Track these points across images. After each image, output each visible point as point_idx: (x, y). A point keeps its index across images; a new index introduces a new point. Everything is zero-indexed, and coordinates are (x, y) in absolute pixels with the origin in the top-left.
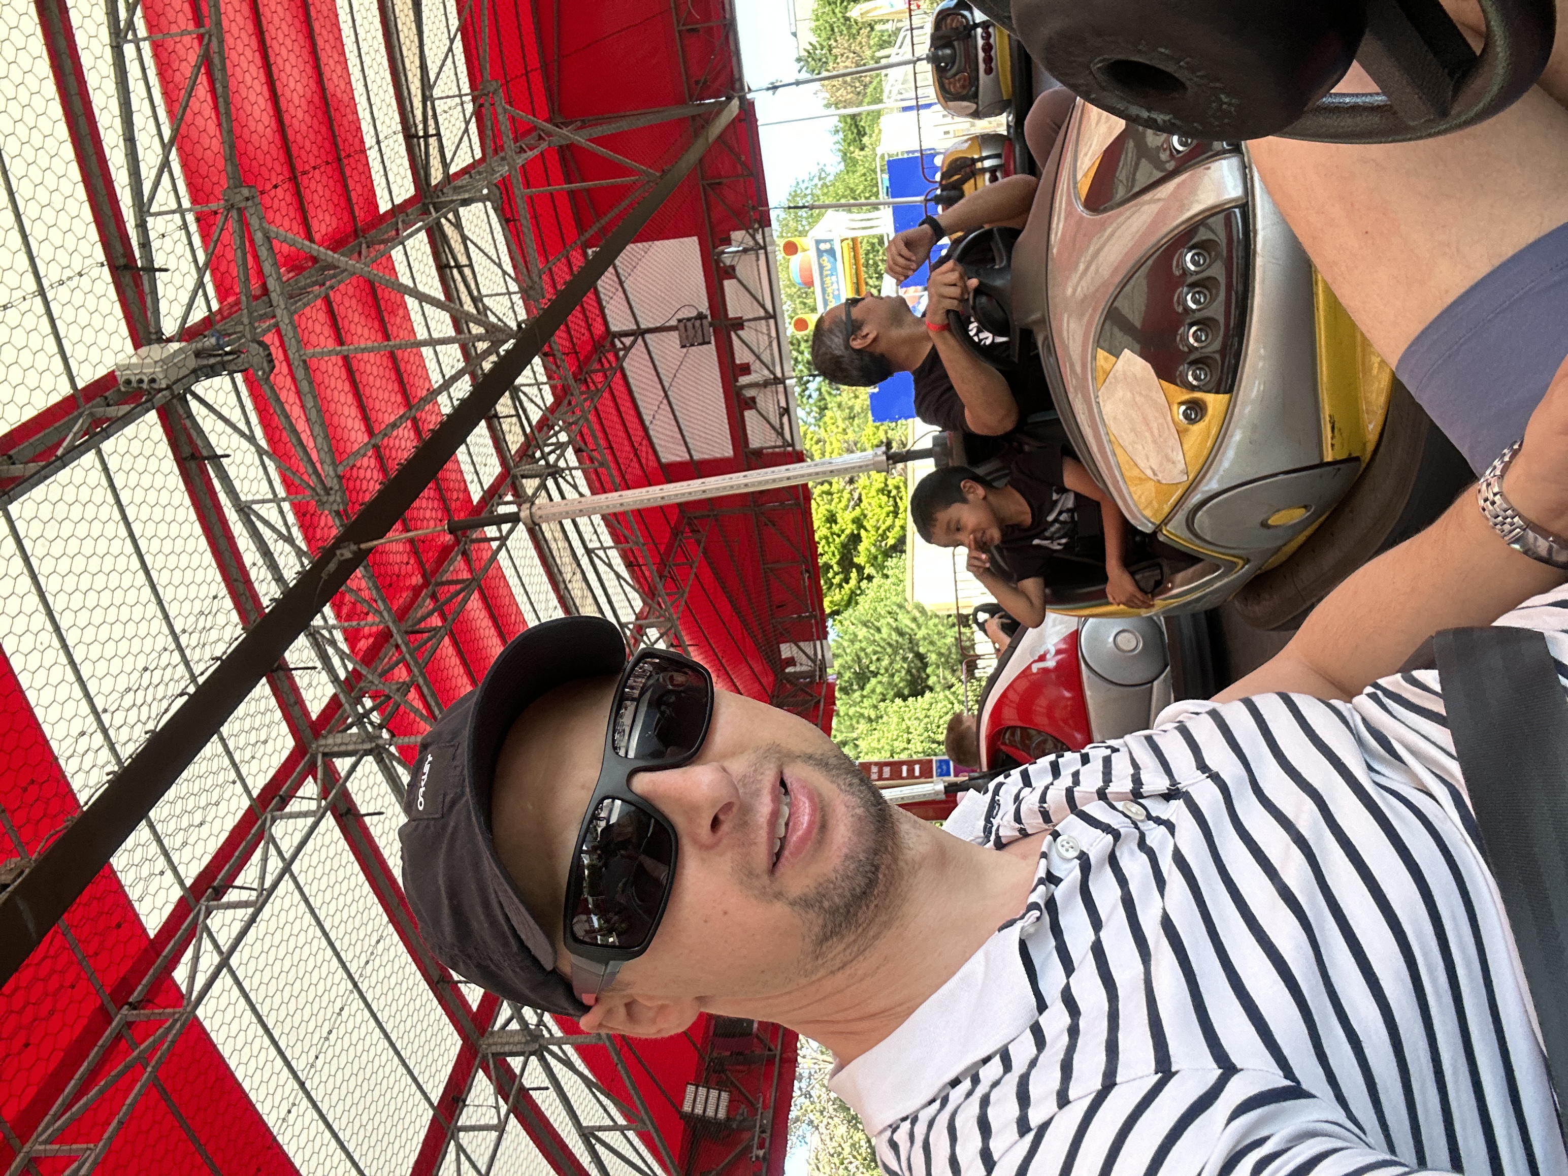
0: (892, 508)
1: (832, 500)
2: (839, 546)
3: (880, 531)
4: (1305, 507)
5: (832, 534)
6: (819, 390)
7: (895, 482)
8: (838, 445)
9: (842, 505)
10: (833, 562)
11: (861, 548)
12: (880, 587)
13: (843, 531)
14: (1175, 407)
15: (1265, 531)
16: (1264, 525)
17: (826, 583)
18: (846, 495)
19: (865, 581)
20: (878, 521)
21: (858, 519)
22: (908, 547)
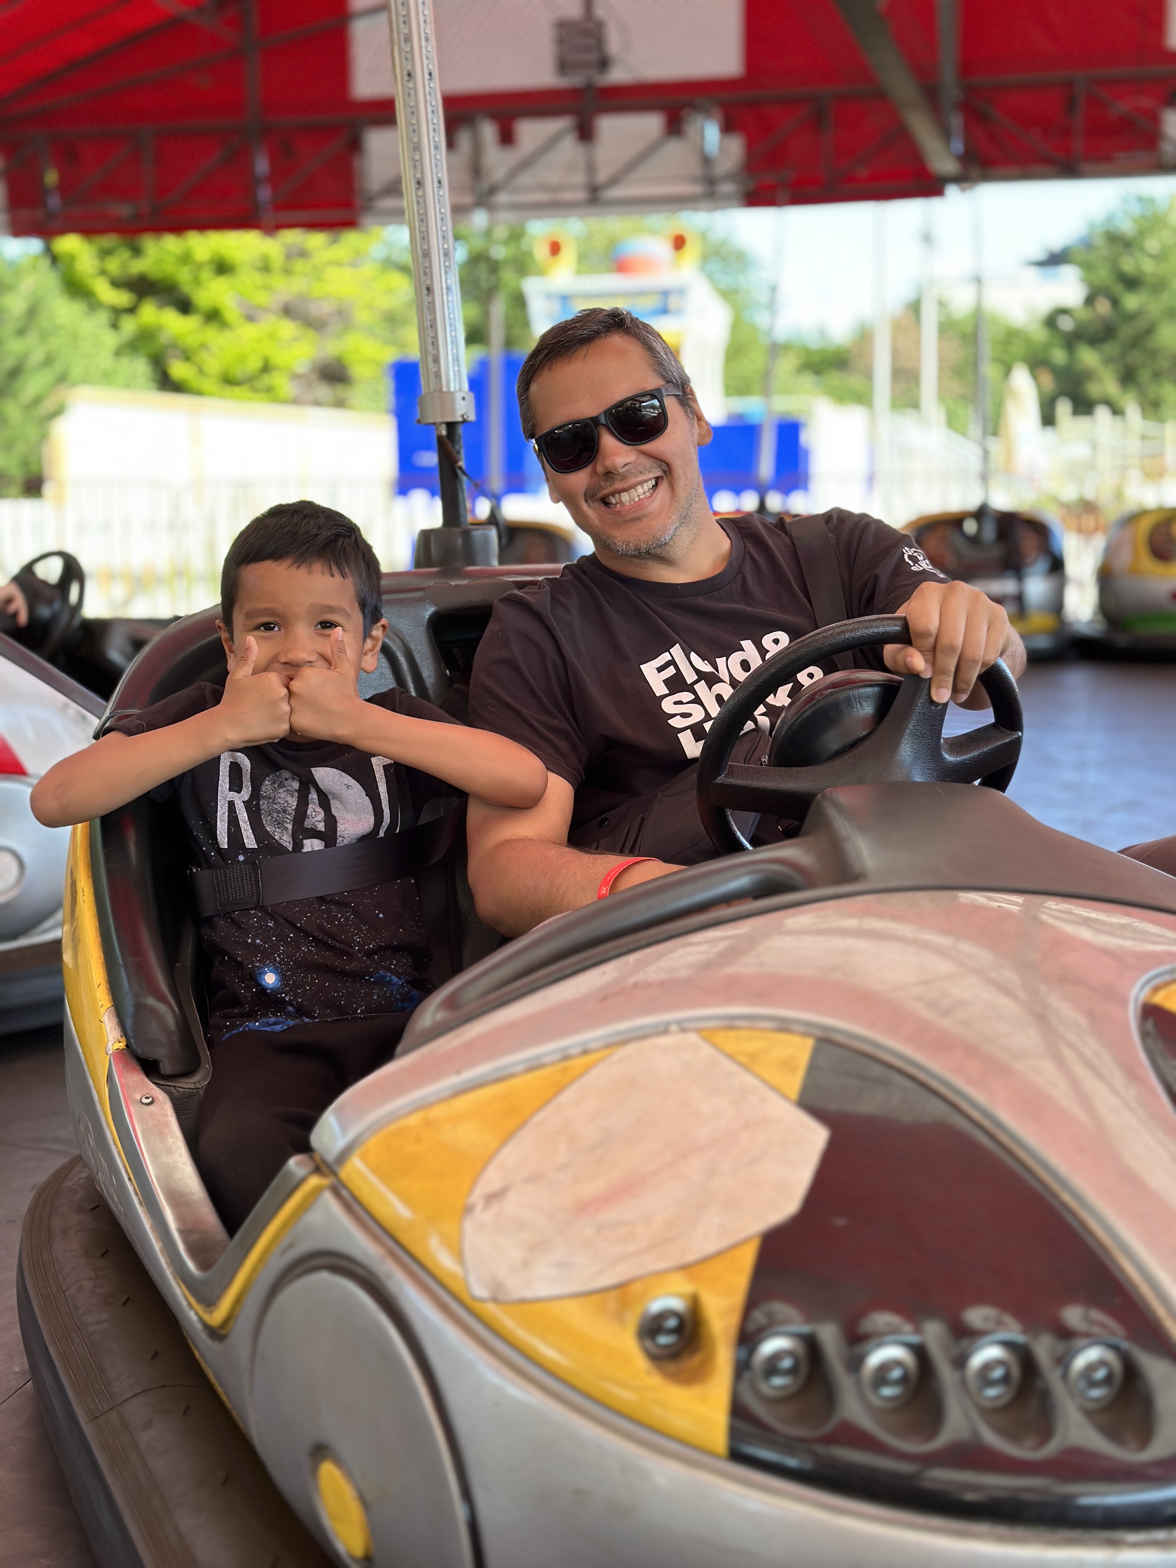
2: (173, 276)
3: (196, 352)
4: (368, 1561)
5: (197, 267)
10: (146, 262)
11: (169, 315)
12: (99, 343)
13: (200, 285)
14: (684, 1285)
16: (321, 1450)
19: (109, 318)
20: (215, 349)
21: (220, 315)
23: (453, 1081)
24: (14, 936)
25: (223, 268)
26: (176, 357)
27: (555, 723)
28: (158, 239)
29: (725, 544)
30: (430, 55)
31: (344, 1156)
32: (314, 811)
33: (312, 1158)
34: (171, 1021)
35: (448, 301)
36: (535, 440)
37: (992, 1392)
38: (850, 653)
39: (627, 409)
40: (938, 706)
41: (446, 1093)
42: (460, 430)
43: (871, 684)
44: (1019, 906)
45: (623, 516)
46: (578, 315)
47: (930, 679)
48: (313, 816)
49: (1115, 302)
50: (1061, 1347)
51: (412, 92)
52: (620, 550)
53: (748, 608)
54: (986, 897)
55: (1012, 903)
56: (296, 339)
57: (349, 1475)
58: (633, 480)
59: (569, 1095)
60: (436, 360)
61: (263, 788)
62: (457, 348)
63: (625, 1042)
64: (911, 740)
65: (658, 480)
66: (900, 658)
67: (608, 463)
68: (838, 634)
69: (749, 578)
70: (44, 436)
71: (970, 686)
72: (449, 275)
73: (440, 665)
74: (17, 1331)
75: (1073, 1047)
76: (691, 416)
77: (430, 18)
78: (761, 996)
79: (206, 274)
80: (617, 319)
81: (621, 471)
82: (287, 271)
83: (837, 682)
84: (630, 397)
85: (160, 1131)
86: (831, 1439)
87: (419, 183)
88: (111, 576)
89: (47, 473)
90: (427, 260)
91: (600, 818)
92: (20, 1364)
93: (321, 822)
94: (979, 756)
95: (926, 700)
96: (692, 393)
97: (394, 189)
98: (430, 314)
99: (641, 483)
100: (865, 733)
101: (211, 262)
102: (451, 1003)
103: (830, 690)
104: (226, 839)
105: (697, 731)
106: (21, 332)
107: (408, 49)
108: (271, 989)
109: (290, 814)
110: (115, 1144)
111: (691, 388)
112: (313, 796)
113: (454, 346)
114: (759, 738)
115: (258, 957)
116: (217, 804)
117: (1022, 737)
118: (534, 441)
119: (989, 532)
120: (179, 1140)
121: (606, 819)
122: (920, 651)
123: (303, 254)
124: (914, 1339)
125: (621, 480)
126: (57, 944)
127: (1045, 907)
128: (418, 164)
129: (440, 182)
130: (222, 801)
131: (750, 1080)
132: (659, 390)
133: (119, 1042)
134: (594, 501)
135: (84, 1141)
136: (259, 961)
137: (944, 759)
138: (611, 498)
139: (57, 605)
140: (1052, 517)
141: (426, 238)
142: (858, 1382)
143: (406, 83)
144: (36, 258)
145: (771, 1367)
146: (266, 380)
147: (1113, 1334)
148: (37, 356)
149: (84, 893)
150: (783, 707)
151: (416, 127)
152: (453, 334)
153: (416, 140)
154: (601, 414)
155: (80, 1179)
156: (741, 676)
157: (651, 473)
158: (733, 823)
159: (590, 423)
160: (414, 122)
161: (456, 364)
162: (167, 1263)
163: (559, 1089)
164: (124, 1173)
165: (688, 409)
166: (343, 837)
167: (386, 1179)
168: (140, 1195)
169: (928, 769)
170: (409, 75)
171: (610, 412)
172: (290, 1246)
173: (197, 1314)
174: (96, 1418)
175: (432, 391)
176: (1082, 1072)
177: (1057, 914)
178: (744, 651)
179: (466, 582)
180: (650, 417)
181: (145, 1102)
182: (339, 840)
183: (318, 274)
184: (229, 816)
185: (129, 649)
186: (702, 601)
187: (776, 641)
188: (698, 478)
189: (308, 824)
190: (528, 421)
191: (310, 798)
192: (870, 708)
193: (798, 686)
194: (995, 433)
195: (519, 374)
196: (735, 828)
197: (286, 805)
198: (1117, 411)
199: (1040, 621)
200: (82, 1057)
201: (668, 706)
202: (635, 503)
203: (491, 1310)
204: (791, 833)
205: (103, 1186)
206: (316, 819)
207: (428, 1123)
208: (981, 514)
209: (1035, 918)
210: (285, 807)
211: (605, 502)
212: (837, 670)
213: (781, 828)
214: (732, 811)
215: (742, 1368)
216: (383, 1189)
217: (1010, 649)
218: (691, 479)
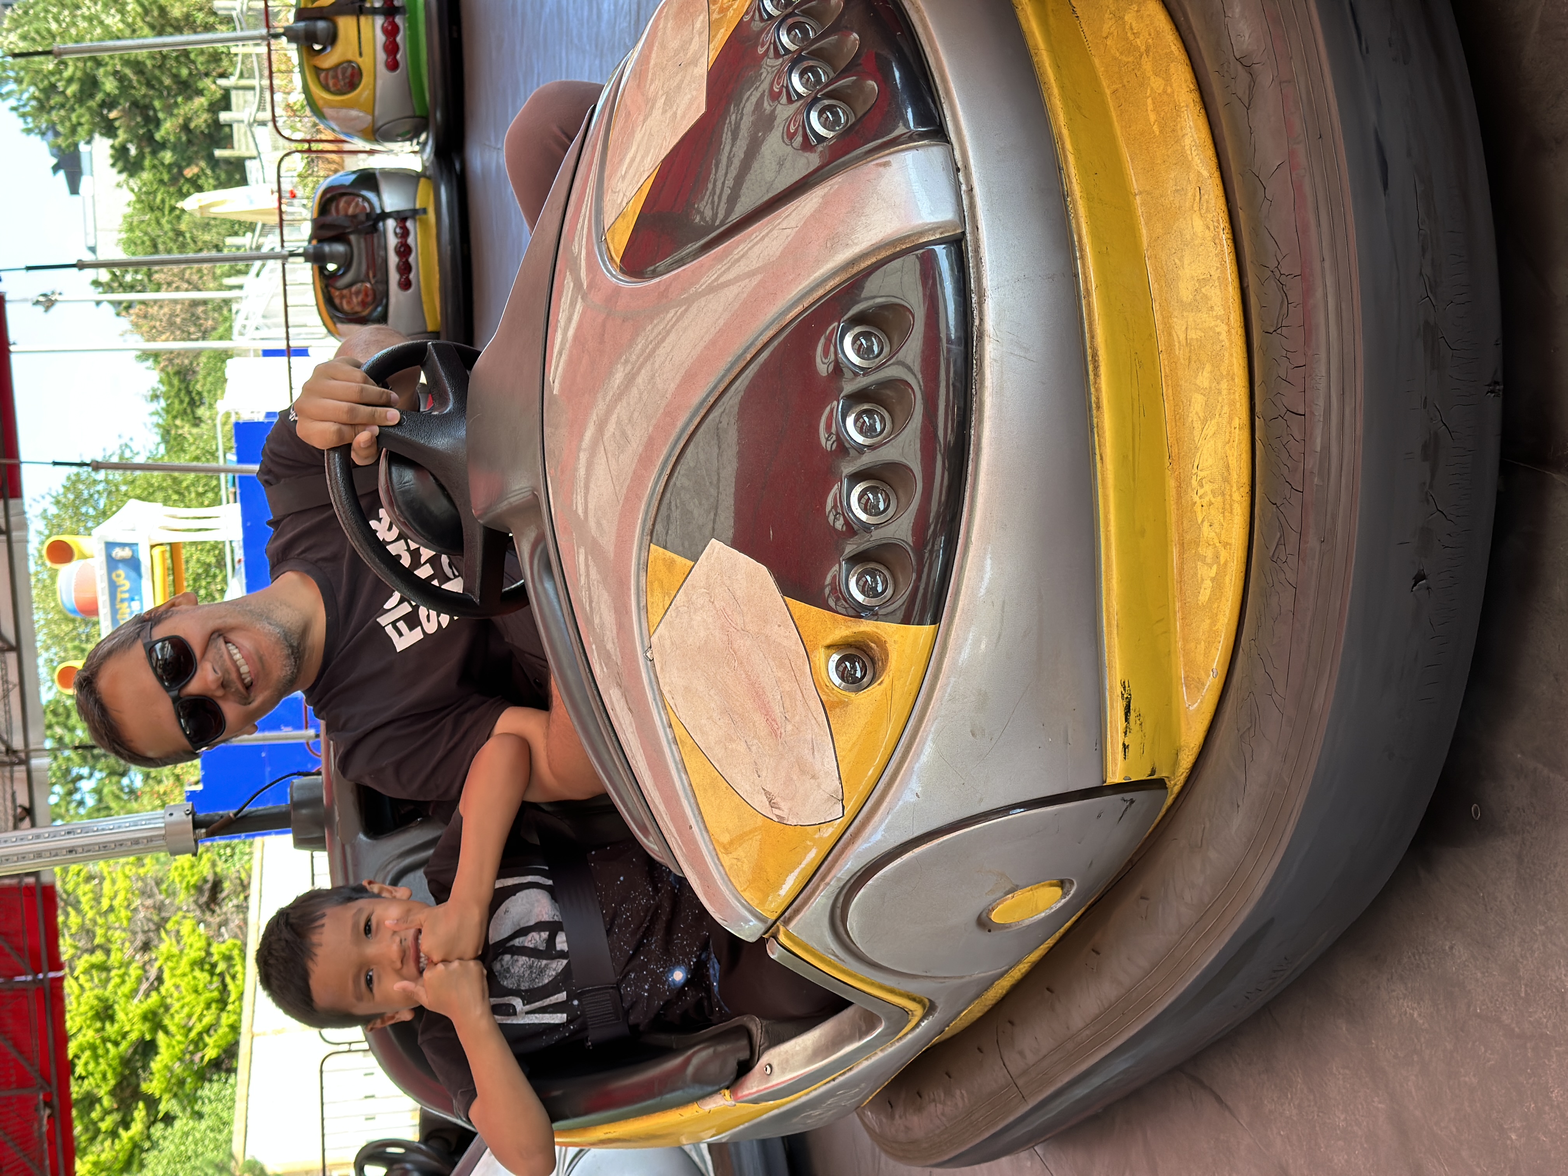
0: (216, 994)
1: (108, 980)
2: (115, 1063)
3: (193, 1035)
4: (1062, 884)
5: (104, 1040)
6: (98, 791)
7: (223, 948)
8: (127, 883)
9: (126, 989)
10: (103, 1092)
11: (156, 1065)
12: (186, 1134)
13: (124, 1035)
14: (820, 655)
15: (984, 937)
16: (983, 923)
17: (86, 1129)
18: (134, 971)
19: (160, 1126)
20: (190, 1017)
21: (154, 1014)
22: (242, 1063)
23: (697, 831)
25: (105, 1013)
31: (760, 917)
34: (708, 1052)
39: (164, 670)
41: (706, 837)
42: (201, 815)
43: (389, 474)
50: (846, 372)
58: (228, 663)
59: (701, 740)
61: (511, 986)
63: (661, 694)
64: (432, 439)
67: (213, 686)
73: (415, 826)
78: (624, 586)
79: (113, 1029)
81: (220, 674)
86: (920, 546)
94: (448, 378)
99: (231, 656)
100: (431, 478)
101: (98, 1025)
112: (517, 942)
120: (794, 1043)
124: (845, 483)
131: (681, 596)
132: (145, 645)
133: (724, 1096)
137: (451, 411)
145: (870, 591)
147: (836, 331)
163: (697, 747)
167: (771, 884)
168: (843, 1072)
169: (456, 425)
172: (839, 957)
173: (919, 1023)
174: (1023, 1097)
179: (336, 805)
181: (770, 1072)
182: (556, 918)
189: (542, 947)
192: (409, 473)
196: (511, 588)
198: (225, 101)
203: (849, 807)
211: (248, 687)
214: (503, 586)
215: (873, 614)
216: (780, 886)
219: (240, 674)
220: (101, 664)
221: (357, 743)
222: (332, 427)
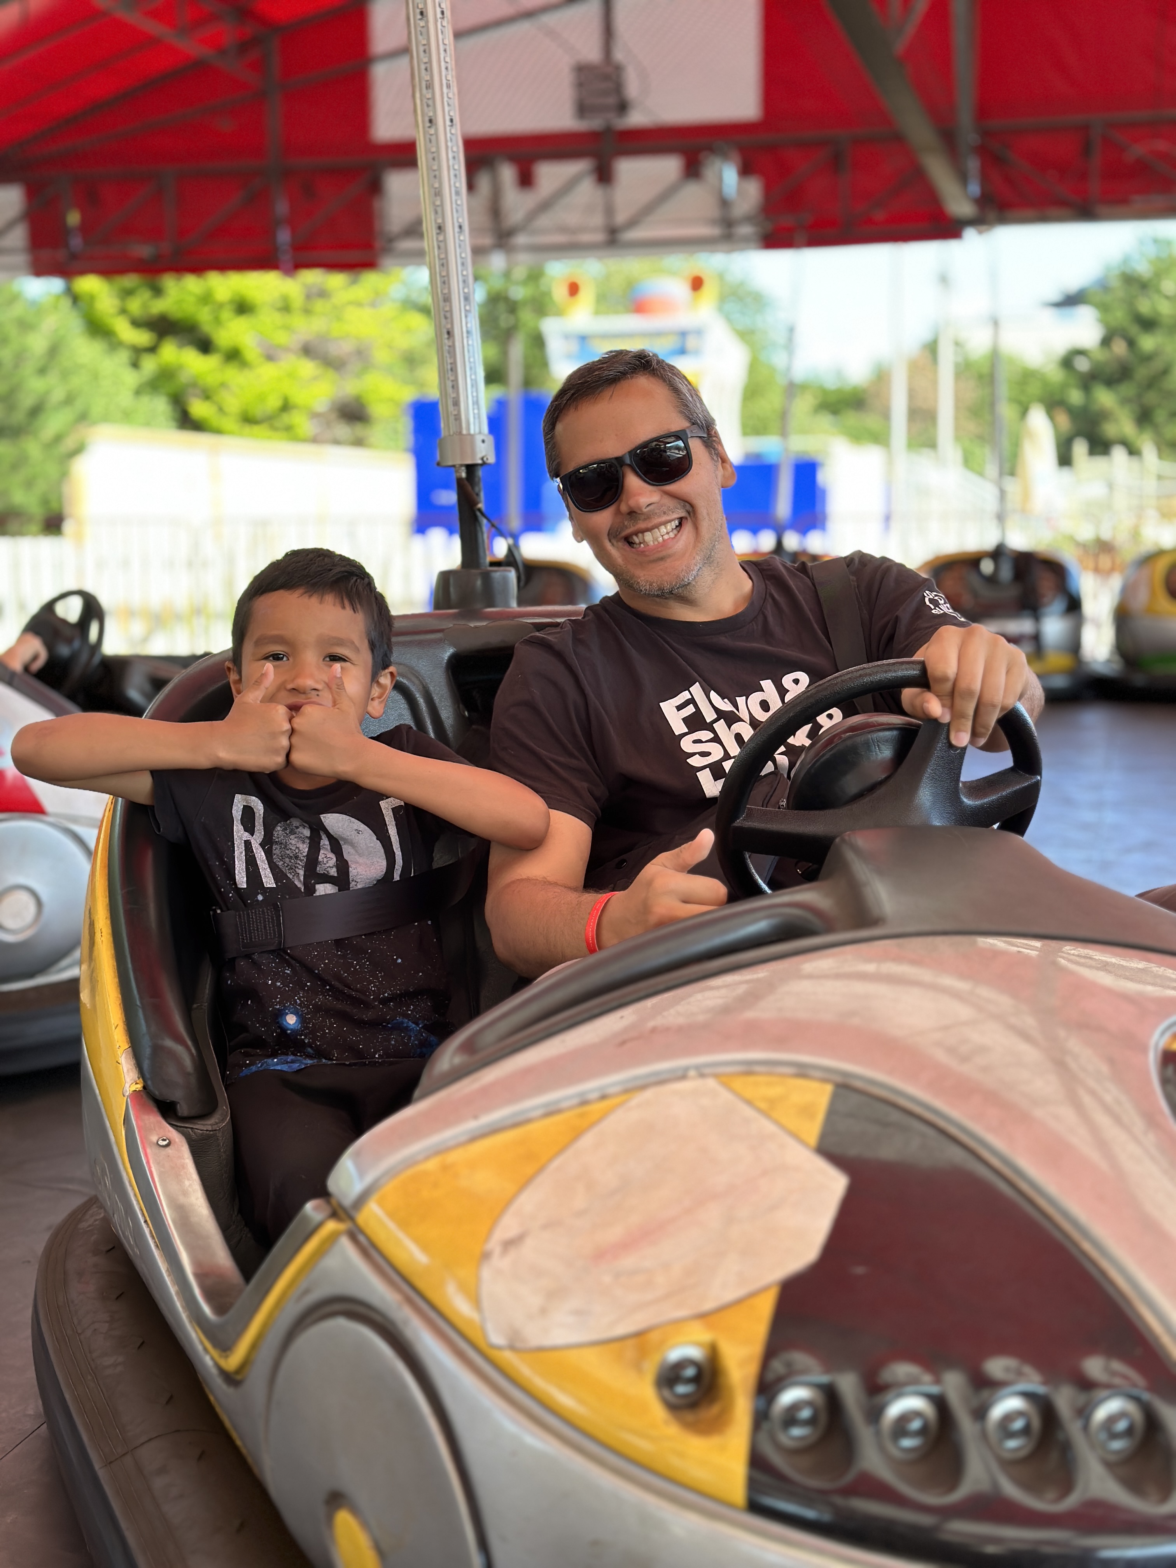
0: (255, 414)
1: (276, 312)
2: (193, 316)
3: (216, 391)
5: (217, 307)
10: (165, 303)
13: (220, 325)
14: (703, 1334)
15: (321, 1497)
16: (337, 1498)
19: (129, 358)
21: (239, 356)
23: (471, 1125)
24: (31, 975)
25: (243, 308)
26: (196, 396)
27: (574, 762)
28: (179, 279)
29: (747, 585)
30: (451, 102)
31: (361, 1200)
32: (325, 857)
33: (329, 1202)
34: (188, 1063)
35: (468, 345)
36: (560, 479)
37: (1012, 1444)
38: (870, 696)
39: (653, 450)
40: (957, 750)
41: (463, 1138)
42: (480, 473)
43: (889, 727)
44: (1037, 951)
45: (646, 556)
46: (604, 356)
47: (949, 724)
48: (325, 862)
49: (1131, 343)
50: (1082, 1399)
51: (433, 138)
52: (643, 590)
53: (770, 648)
54: (1005, 942)
55: (1031, 948)
56: (315, 378)
57: (365, 1524)
58: (656, 521)
59: (587, 1140)
60: (456, 403)
61: (275, 834)
62: (477, 391)
63: (643, 1087)
64: (929, 784)
65: (682, 521)
66: (918, 702)
67: (632, 503)
68: (856, 677)
69: (771, 619)
70: (64, 474)
71: (988, 730)
72: (469, 319)
73: (459, 707)
74: (31, 1374)
75: (1093, 1093)
76: (715, 458)
77: (452, 65)
78: (780, 1041)
79: (227, 314)
80: (643, 361)
81: (645, 510)
82: (307, 311)
83: (854, 726)
84: (655, 438)
85: (177, 1173)
86: (850, 1491)
87: (440, 228)
88: (130, 613)
89: (67, 510)
90: (448, 304)
91: (617, 860)
92: (34, 1406)
93: (332, 867)
94: (998, 800)
95: (945, 743)
96: (716, 435)
97: (414, 230)
98: (450, 358)
99: (665, 523)
100: (883, 777)
101: (232, 302)
102: (469, 1047)
103: (848, 734)
104: (245, 879)
105: (716, 770)
106: (42, 371)
107: (429, 96)
108: (291, 1030)
109: (301, 861)
110: (131, 1185)
111: (716, 429)
112: (325, 842)
113: (474, 389)
114: (777, 781)
115: (278, 998)
116: (234, 844)
117: (1041, 781)
118: (558, 480)
119: (1006, 573)
120: (195, 1183)
121: (625, 861)
122: (937, 696)
123: (322, 294)
124: (934, 1389)
125: (645, 519)
126: (74, 983)
127: (1063, 952)
128: (439, 209)
129: (460, 227)
130: (238, 841)
131: (769, 1127)
132: (683, 431)
133: (136, 1084)
134: (617, 541)
135: (100, 1183)
136: (279, 1003)
137: (962, 802)
138: (635, 538)
139: (77, 644)
140: (1069, 557)
141: (447, 282)
142: (878, 1433)
143: (427, 129)
144: (58, 297)
145: (790, 1418)
146: (286, 418)
147: (1134, 1385)
148: (58, 394)
149: (102, 934)
150: (803, 747)
151: (437, 173)
152: (473, 377)
153: (437, 185)
154: (625, 454)
155: (96, 1220)
156: (762, 716)
157: (674, 513)
158: (751, 866)
159: (616, 464)
160: (435, 168)
161: (476, 407)
162: (183, 1307)
163: (577, 1134)
164: (140, 1216)
165: (713, 451)
166: (356, 882)
167: (404, 1224)
168: (156, 1238)
169: (947, 813)
170: (431, 121)
171: (633, 452)
172: (307, 1292)
173: (212, 1358)
174: (111, 1463)
175: (452, 433)
176: (1102, 1120)
177: (1078, 959)
178: (763, 691)
179: (484, 624)
180: (674, 458)
181: (161, 1144)
182: (352, 884)
183: (338, 314)
184: (246, 855)
185: (148, 687)
186: (724, 640)
187: (796, 681)
188: (722, 520)
189: (320, 869)
190: (553, 459)
191: (322, 843)
192: (889, 752)
193: (817, 727)
194: (1012, 473)
195: (545, 414)
196: (753, 871)
197: (297, 851)
198: (1133, 451)
199: (1057, 660)
200: (99, 1098)
201: (687, 745)
202: (659, 543)
203: (508, 1357)
204: (811, 877)
205: (119, 1228)
206: (328, 865)
207: (445, 1168)
208: (998, 553)
209: (1054, 963)
210: (296, 853)
211: (628, 541)
212: (856, 713)
213: (800, 871)
214: (750, 853)
215: (761, 1418)
216: (401, 1235)
217: (1028, 692)
218: (715, 520)
219: (643, 531)
220: (664, 381)
221: (559, 655)
222: (950, 668)
